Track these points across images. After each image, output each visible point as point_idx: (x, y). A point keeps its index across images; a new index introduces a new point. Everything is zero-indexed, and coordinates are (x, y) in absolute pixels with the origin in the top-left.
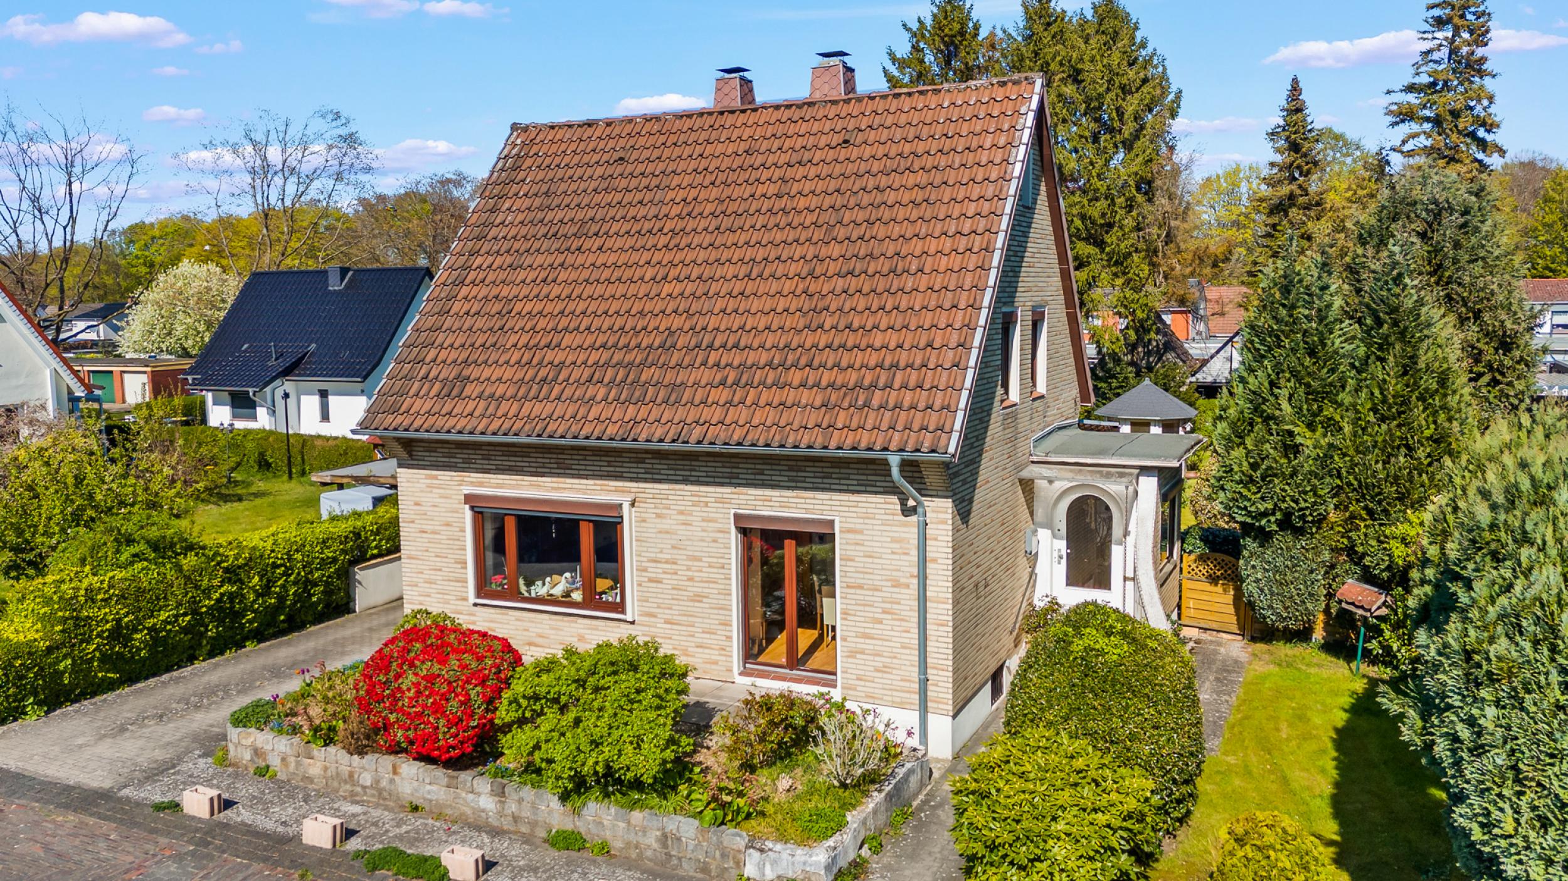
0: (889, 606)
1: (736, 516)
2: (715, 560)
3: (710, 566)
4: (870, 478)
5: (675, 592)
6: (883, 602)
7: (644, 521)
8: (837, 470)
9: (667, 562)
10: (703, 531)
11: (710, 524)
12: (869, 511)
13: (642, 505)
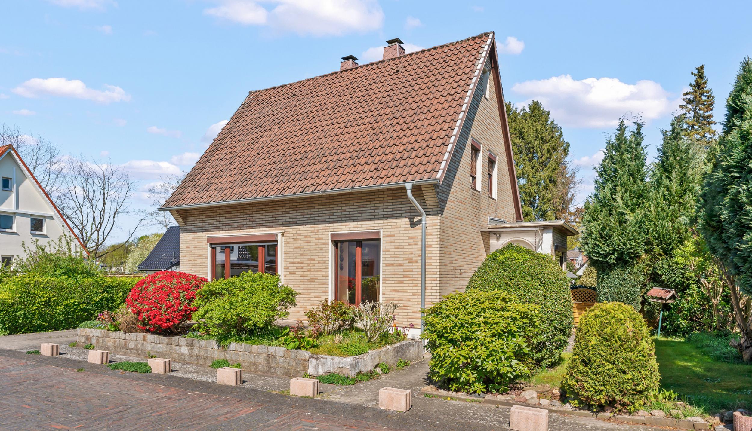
0: (407, 273)
1: (331, 234)
2: (321, 259)
3: (319, 263)
4: (399, 206)
5: (302, 278)
6: (404, 272)
7: (288, 243)
8: (382, 205)
9: (298, 263)
10: (316, 245)
11: (319, 241)
12: (398, 224)
13: (287, 235)
